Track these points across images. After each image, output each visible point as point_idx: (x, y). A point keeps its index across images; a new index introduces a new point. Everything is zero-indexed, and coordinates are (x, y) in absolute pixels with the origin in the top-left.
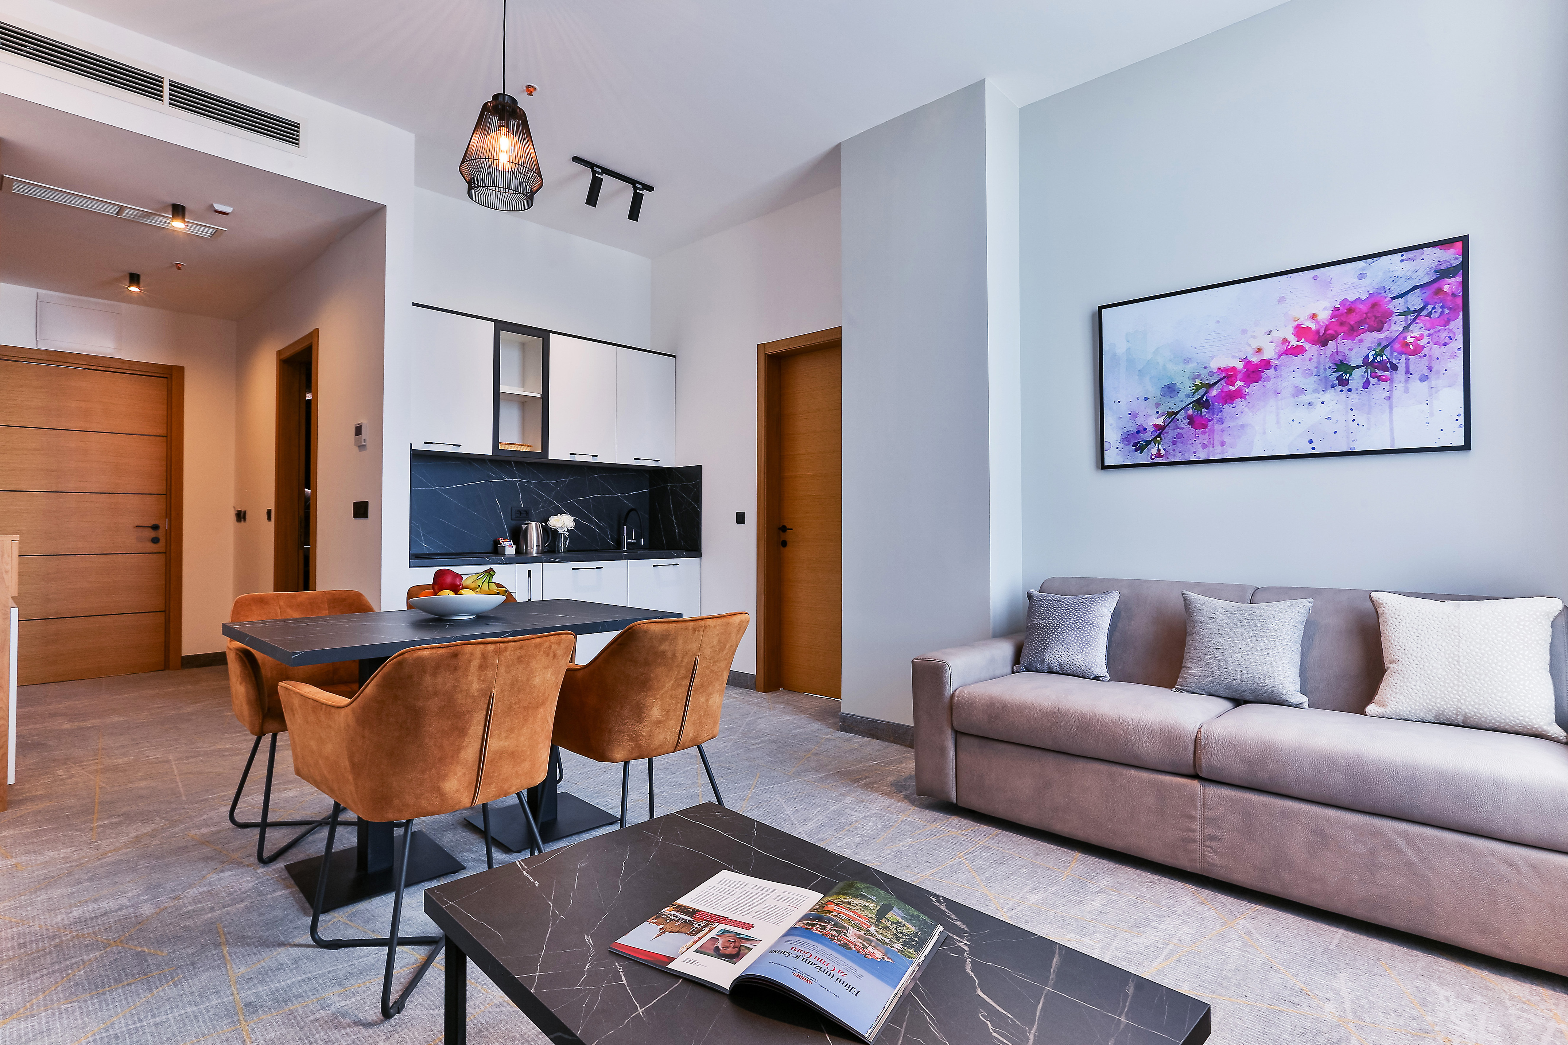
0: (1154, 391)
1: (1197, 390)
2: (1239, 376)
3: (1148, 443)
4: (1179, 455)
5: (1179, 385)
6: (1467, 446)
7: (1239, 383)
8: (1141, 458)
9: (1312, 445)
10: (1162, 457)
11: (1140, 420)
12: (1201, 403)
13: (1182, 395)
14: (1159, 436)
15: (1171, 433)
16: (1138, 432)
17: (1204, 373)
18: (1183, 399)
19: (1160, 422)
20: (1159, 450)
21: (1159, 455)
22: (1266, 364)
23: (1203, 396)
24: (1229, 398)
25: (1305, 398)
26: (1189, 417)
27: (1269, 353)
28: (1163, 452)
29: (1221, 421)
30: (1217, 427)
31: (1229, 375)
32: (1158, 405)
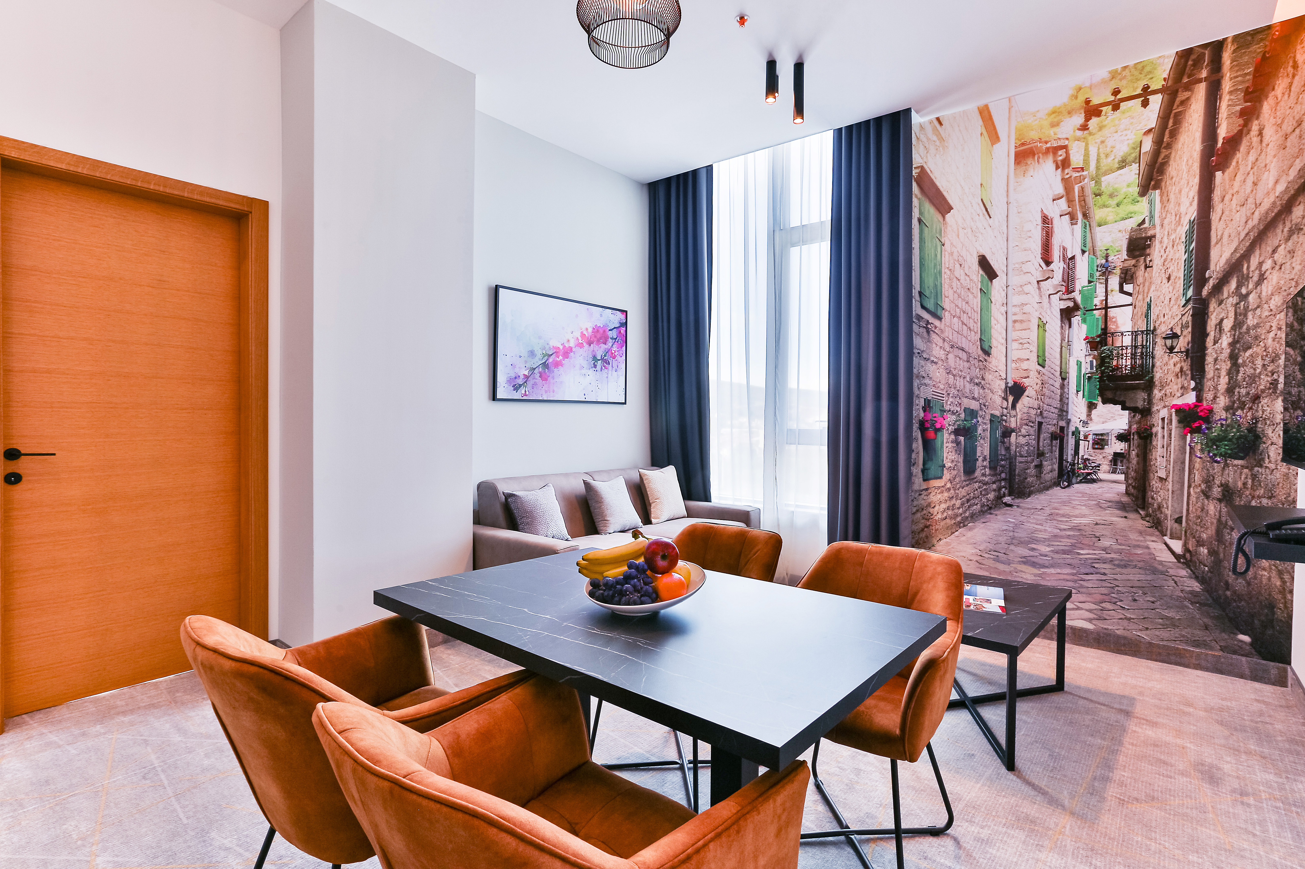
0: (524, 353)
1: (544, 357)
2: (561, 353)
3: (520, 386)
4: (535, 395)
5: (536, 352)
6: (625, 403)
7: (561, 357)
8: (517, 396)
9: (585, 396)
10: (527, 395)
11: (517, 370)
12: (545, 365)
13: (537, 359)
14: (526, 381)
15: (531, 382)
16: (516, 378)
17: (547, 347)
18: (537, 361)
19: (526, 373)
20: (525, 391)
21: (525, 395)
22: (571, 349)
23: (546, 362)
24: (557, 364)
25: (584, 371)
26: (540, 373)
27: (572, 344)
28: (527, 393)
29: (553, 378)
30: (552, 381)
31: (557, 352)
32: (526, 362)
